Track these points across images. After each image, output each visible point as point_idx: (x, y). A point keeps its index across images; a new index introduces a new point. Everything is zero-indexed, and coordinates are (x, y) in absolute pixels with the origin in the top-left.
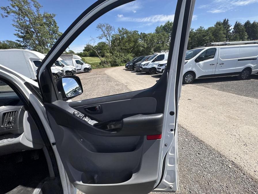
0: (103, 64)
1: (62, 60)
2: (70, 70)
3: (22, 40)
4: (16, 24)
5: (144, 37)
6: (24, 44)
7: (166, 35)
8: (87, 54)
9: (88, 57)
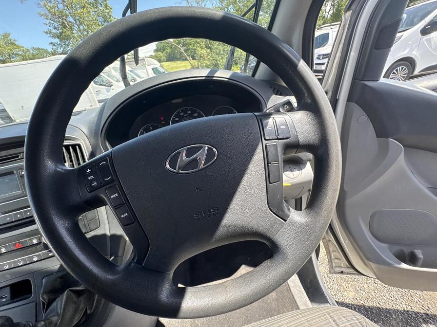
1: (131, 69)
3: (59, 43)
4: (43, 11)
6: (62, 49)
8: (161, 57)
9: (163, 62)
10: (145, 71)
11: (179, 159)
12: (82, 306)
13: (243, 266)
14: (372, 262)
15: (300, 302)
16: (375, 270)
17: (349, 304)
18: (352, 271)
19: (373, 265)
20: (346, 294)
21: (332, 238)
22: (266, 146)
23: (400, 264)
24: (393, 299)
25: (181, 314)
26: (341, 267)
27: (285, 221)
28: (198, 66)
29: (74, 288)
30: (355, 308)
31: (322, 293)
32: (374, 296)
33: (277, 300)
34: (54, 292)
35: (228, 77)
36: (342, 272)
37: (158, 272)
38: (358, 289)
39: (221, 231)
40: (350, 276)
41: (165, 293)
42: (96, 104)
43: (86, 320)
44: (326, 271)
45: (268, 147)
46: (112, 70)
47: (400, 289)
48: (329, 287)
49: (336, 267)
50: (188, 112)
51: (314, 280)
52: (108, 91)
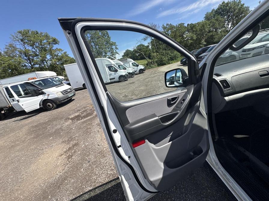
0: (151, 65)
2: (131, 72)
5: (192, 29)
7: (221, 19)
28: (152, 62)
42: (108, 80)
52: (115, 74)
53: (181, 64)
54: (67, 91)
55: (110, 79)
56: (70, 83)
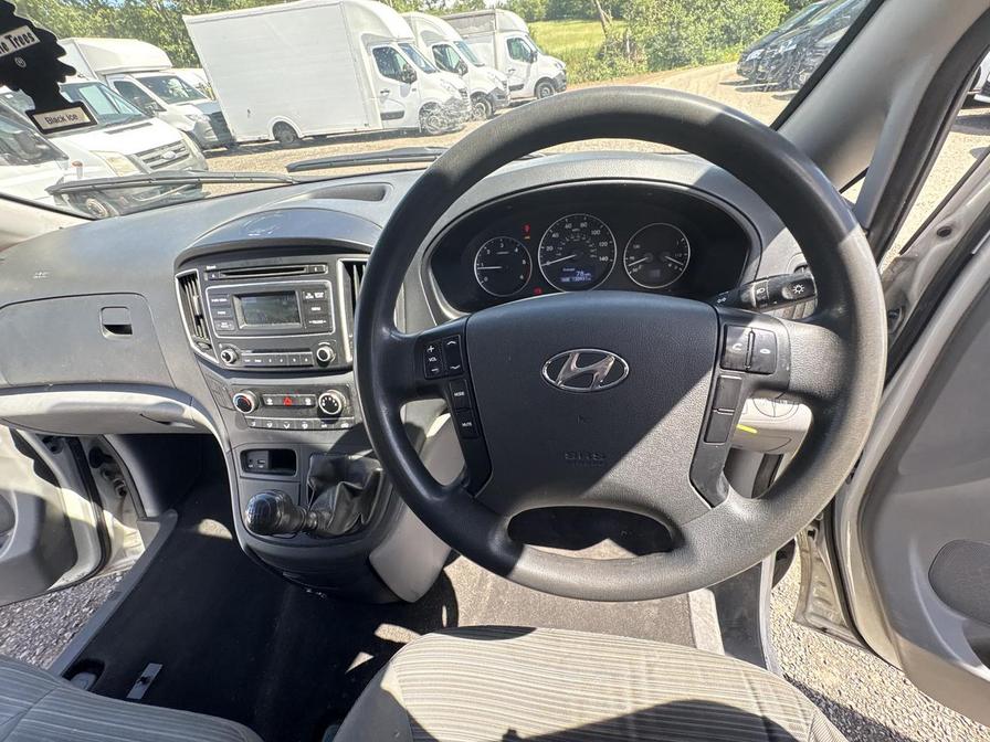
0: (614, 58)
9: (537, 21)
10: (491, 45)
11: (564, 367)
12: (354, 511)
13: (607, 542)
14: (903, 636)
15: (702, 643)
16: (904, 654)
17: (818, 694)
18: (850, 636)
19: (902, 641)
20: (818, 673)
21: (825, 557)
22: (719, 378)
23: (976, 665)
24: (935, 729)
25: (513, 576)
26: (826, 619)
27: (712, 506)
28: (625, 41)
29: (349, 484)
30: (827, 706)
31: (757, 648)
32: (888, 704)
33: (657, 622)
34: (325, 480)
35: (691, 184)
36: (824, 630)
37: (493, 513)
38: (853, 676)
39: (599, 488)
40: (844, 645)
41: (497, 542)
42: (375, 120)
43: (359, 531)
44: (789, 614)
45: (722, 381)
46: (420, 39)
47: (968, 721)
48: (783, 646)
49: (812, 614)
50: (583, 225)
51: (749, 619)
52: (404, 94)
53: (739, 72)
54: (159, 157)
55: (385, 117)
56: (221, 113)
